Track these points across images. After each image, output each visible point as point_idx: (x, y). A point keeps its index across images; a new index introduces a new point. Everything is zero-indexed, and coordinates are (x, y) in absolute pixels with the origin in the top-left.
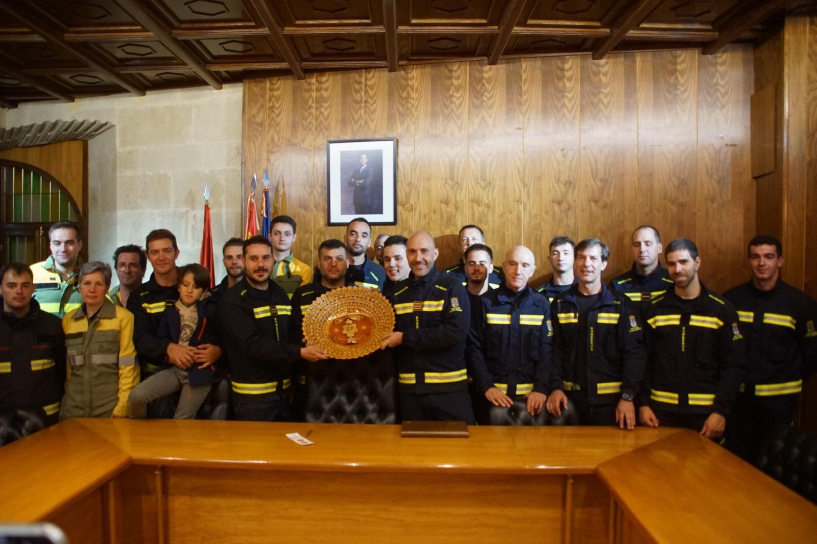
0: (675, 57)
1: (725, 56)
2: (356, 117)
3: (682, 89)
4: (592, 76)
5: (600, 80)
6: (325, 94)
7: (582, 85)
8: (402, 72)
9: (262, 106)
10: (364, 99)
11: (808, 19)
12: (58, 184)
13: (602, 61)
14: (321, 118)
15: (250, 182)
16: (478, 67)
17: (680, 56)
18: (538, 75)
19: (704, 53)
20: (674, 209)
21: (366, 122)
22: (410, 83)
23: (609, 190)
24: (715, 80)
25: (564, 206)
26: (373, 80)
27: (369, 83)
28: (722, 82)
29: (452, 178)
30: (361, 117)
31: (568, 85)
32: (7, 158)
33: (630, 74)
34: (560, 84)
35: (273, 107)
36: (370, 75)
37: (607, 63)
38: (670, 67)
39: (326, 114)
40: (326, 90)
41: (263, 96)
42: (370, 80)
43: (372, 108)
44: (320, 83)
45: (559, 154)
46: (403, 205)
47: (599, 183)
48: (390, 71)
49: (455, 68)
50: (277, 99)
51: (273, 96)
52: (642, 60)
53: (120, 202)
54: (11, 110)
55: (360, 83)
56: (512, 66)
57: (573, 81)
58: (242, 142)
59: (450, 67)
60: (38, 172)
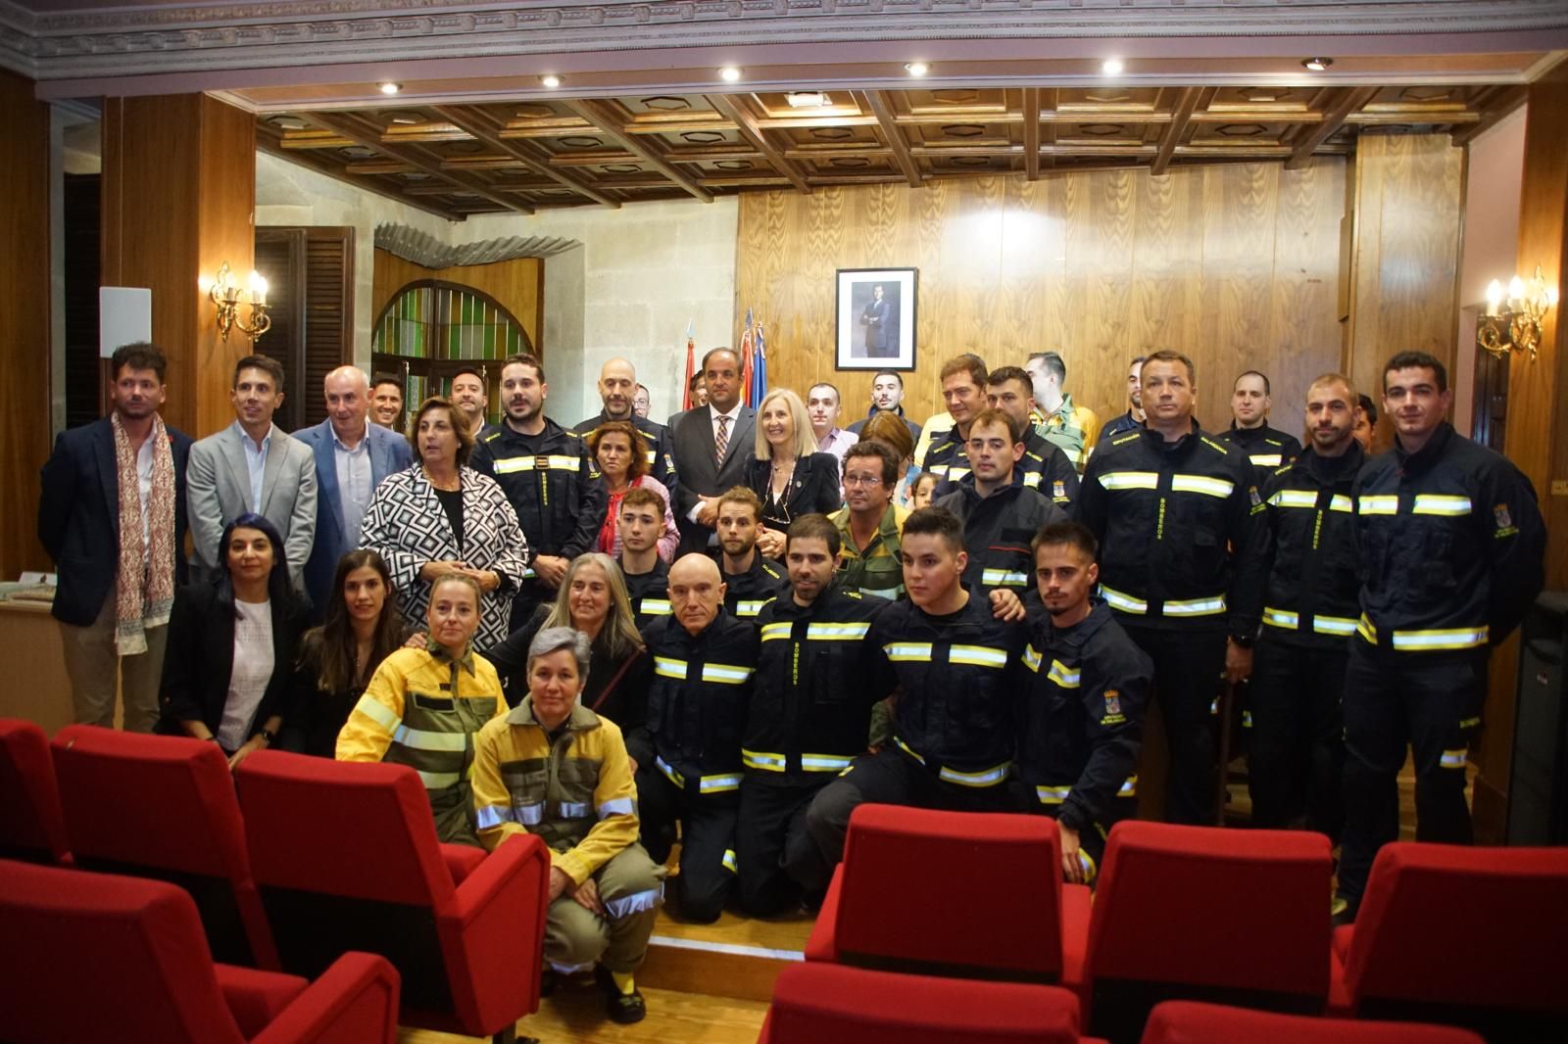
0: (1251, 172)
1: (1311, 170)
2: (872, 242)
3: (1258, 211)
4: (1150, 194)
5: (1160, 200)
6: (836, 212)
7: (1138, 206)
8: (927, 188)
9: (761, 226)
10: (881, 219)
11: (1385, 138)
12: (505, 313)
13: (1163, 177)
14: (831, 242)
15: (745, 317)
16: (1015, 182)
17: (1258, 170)
18: (1086, 193)
19: (1286, 168)
20: (1242, 357)
21: (883, 248)
22: (936, 201)
23: (1165, 333)
24: (1298, 200)
25: (1111, 351)
26: (892, 197)
27: (888, 200)
28: (1307, 204)
29: (981, 316)
30: (877, 241)
31: (1122, 205)
32: (444, 278)
33: (1196, 193)
34: (1112, 205)
35: (774, 227)
36: (888, 191)
37: (1169, 179)
38: (1244, 184)
39: (836, 236)
40: (837, 207)
41: (762, 213)
42: (889, 196)
43: (891, 231)
44: (830, 198)
45: (1107, 290)
46: (923, 348)
47: (1153, 325)
48: (913, 186)
49: (988, 184)
50: (780, 216)
51: (774, 213)
52: (1209, 175)
53: (588, 338)
54: (459, 223)
55: (876, 199)
56: (1055, 182)
57: (1127, 200)
58: (736, 268)
59: (982, 182)
60: (482, 297)
